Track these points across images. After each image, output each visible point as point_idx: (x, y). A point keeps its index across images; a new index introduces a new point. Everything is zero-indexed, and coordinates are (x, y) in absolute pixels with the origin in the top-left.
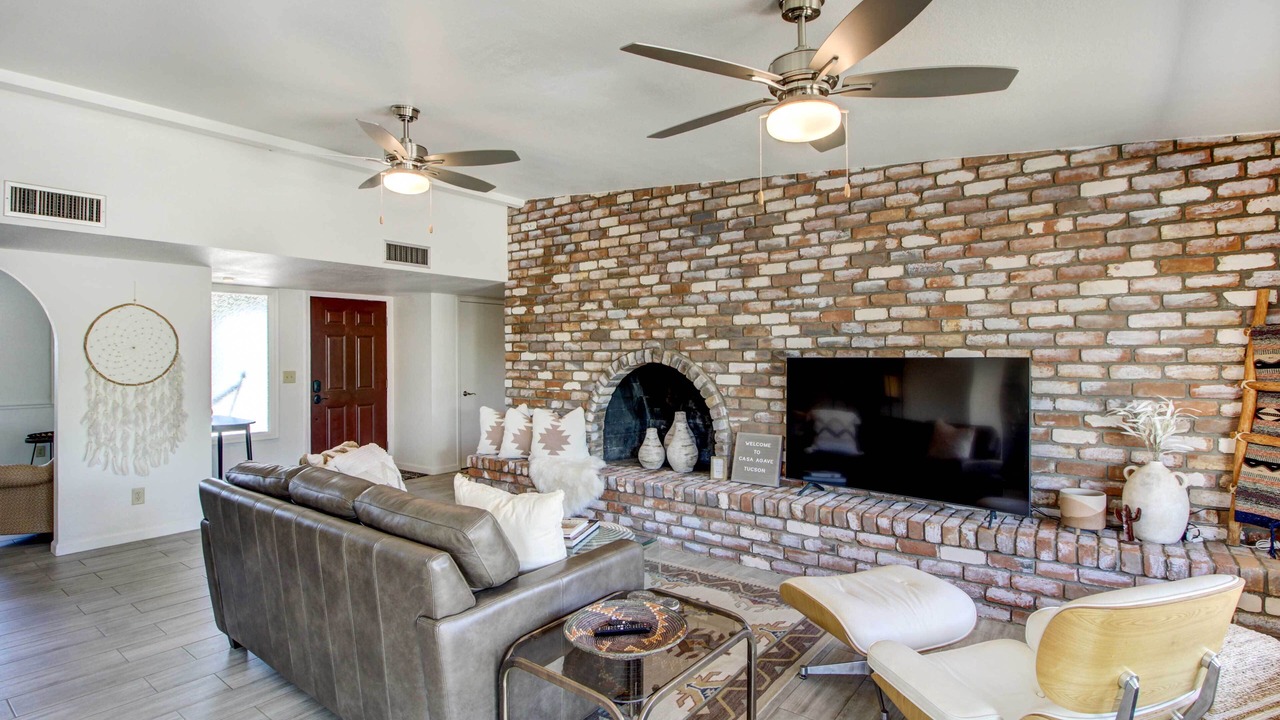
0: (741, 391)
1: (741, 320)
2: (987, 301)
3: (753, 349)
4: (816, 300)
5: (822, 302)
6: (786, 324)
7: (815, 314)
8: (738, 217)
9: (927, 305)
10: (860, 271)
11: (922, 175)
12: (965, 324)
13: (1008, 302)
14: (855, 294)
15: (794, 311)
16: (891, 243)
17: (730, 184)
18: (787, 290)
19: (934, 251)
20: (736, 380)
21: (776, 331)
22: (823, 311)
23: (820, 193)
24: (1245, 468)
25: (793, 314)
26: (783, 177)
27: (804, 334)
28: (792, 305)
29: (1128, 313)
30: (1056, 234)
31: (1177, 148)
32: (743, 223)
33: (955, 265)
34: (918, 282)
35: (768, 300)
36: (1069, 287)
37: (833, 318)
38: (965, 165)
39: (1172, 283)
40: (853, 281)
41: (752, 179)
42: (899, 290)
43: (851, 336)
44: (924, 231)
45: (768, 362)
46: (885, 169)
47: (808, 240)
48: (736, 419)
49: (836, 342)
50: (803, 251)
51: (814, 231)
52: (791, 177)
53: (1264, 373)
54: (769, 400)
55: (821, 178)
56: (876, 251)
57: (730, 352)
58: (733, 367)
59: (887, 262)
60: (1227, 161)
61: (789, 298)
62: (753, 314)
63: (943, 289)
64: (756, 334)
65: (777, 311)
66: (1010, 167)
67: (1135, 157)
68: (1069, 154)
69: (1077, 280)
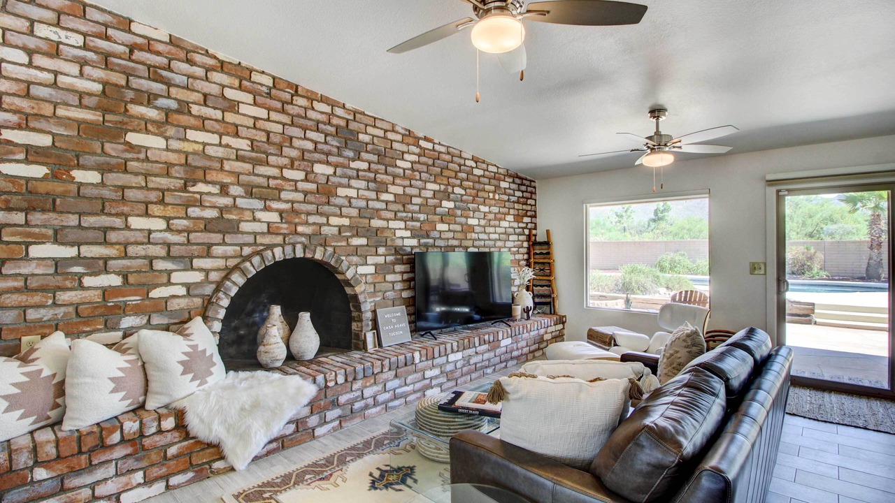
0: (376, 278)
1: (376, 223)
2: (479, 225)
3: (383, 246)
4: (419, 215)
5: (422, 217)
6: (403, 229)
7: (418, 224)
8: (373, 144)
9: (462, 225)
10: (438, 201)
11: (460, 157)
12: (474, 236)
13: (484, 227)
14: (435, 214)
15: (408, 221)
16: (450, 189)
17: (368, 116)
18: (404, 206)
19: (464, 197)
20: (371, 270)
21: (399, 233)
22: (422, 222)
23: (420, 147)
24: (534, 288)
25: (407, 223)
26: (402, 128)
27: (413, 237)
28: (407, 217)
29: (509, 235)
30: (495, 200)
31: (518, 177)
32: (377, 150)
33: (471, 206)
34: (459, 212)
35: (393, 211)
36: (497, 223)
37: (426, 227)
38: (473, 159)
39: (515, 225)
40: (435, 207)
41: (383, 120)
42: (452, 216)
43: (435, 239)
44: (461, 186)
45: (392, 255)
46: (448, 147)
47: (415, 175)
48: (372, 300)
49: (428, 243)
50: (413, 182)
51: (417, 171)
52: (406, 130)
53: (537, 256)
54: (393, 283)
55: (421, 138)
56: (445, 191)
57: (368, 248)
58: (370, 260)
59: (448, 199)
60: (524, 185)
61: (404, 211)
62: (384, 219)
63: (467, 217)
64: (386, 235)
65: (398, 220)
66: (484, 166)
67: (510, 176)
68: (498, 168)
69: (500, 220)
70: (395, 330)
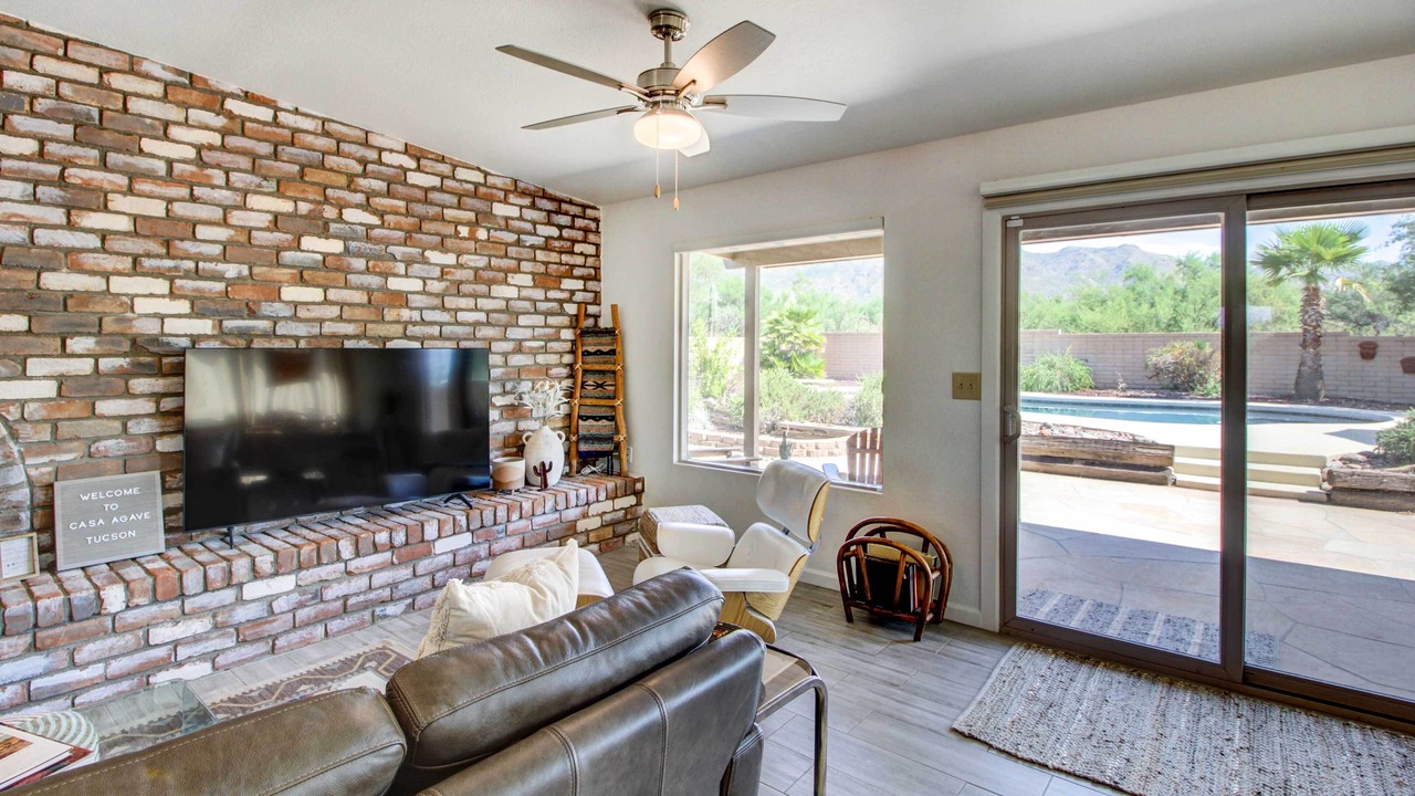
0: (60, 408)
1: (56, 281)
2: (424, 292)
3: (90, 334)
4: (221, 267)
5: (231, 270)
6: (163, 296)
7: (219, 286)
8: (58, 96)
9: (369, 291)
10: (289, 237)
11: (366, 144)
12: (406, 314)
13: (442, 296)
14: (279, 265)
15: (180, 278)
16: (330, 212)
17: (43, 32)
18: (167, 244)
19: (377, 232)
20: (49, 389)
21: (142, 306)
22: (230, 283)
23: (230, 115)
24: (581, 422)
25: (178, 282)
26: (164, 68)
27: (197, 313)
28: (176, 268)
29: (518, 314)
30: (477, 241)
31: (545, 196)
32: (72, 112)
33: (398, 251)
34: (360, 264)
35: (127, 255)
36: (482, 288)
37: (247, 293)
38: (407, 150)
39: (539, 294)
40: (279, 250)
41: (97, 45)
42: (337, 270)
43: (275, 320)
44: (366, 207)
45: (125, 355)
46: (324, 121)
47: (208, 176)
48: (45, 459)
49: (253, 328)
50: (198, 191)
51: (218, 166)
52: (181, 73)
53: (589, 359)
54: (125, 419)
55: (233, 96)
56: (309, 217)
57: (30, 339)
58: (35, 367)
59: (324, 232)
60: (566, 214)
61: (169, 255)
62: (93, 273)
63: (386, 275)
64: (99, 308)
65: (144, 274)
66: (445, 169)
67: (524, 193)
68: (486, 174)
69: (490, 282)
70: (109, 529)
